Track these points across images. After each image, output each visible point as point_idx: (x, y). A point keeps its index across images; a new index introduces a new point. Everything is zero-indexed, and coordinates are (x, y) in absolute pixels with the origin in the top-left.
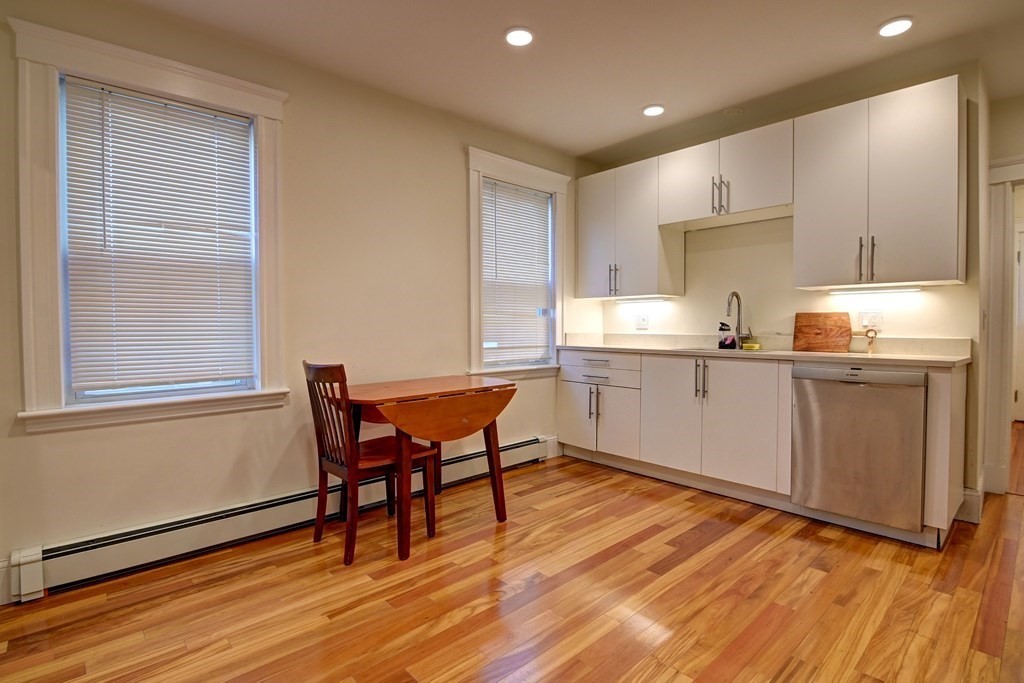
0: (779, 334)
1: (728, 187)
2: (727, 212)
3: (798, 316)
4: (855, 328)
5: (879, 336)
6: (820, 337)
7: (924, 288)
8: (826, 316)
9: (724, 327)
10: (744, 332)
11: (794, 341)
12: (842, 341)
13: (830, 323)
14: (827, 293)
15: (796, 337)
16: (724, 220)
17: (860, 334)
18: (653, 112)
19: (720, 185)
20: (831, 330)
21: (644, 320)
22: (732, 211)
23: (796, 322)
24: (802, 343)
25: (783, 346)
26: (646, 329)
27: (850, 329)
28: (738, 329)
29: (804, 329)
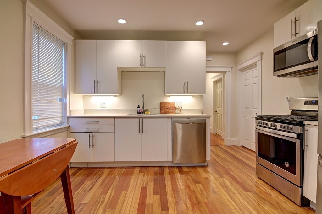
0: (155, 109)
1: (145, 58)
2: (145, 67)
3: (161, 103)
4: (177, 107)
5: (182, 109)
6: (167, 109)
7: (193, 96)
8: (169, 103)
9: (139, 107)
10: (145, 108)
11: (161, 111)
12: (173, 110)
13: (170, 106)
14: (170, 96)
15: (161, 110)
16: (143, 69)
17: (178, 108)
18: (122, 22)
19: (142, 57)
20: (171, 107)
21: (104, 104)
22: (146, 67)
23: (161, 105)
24: (163, 111)
25: (157, 112)
26: (105, 107)
27: (175, 107)
28: (143, 107)
29: (163, 107)
